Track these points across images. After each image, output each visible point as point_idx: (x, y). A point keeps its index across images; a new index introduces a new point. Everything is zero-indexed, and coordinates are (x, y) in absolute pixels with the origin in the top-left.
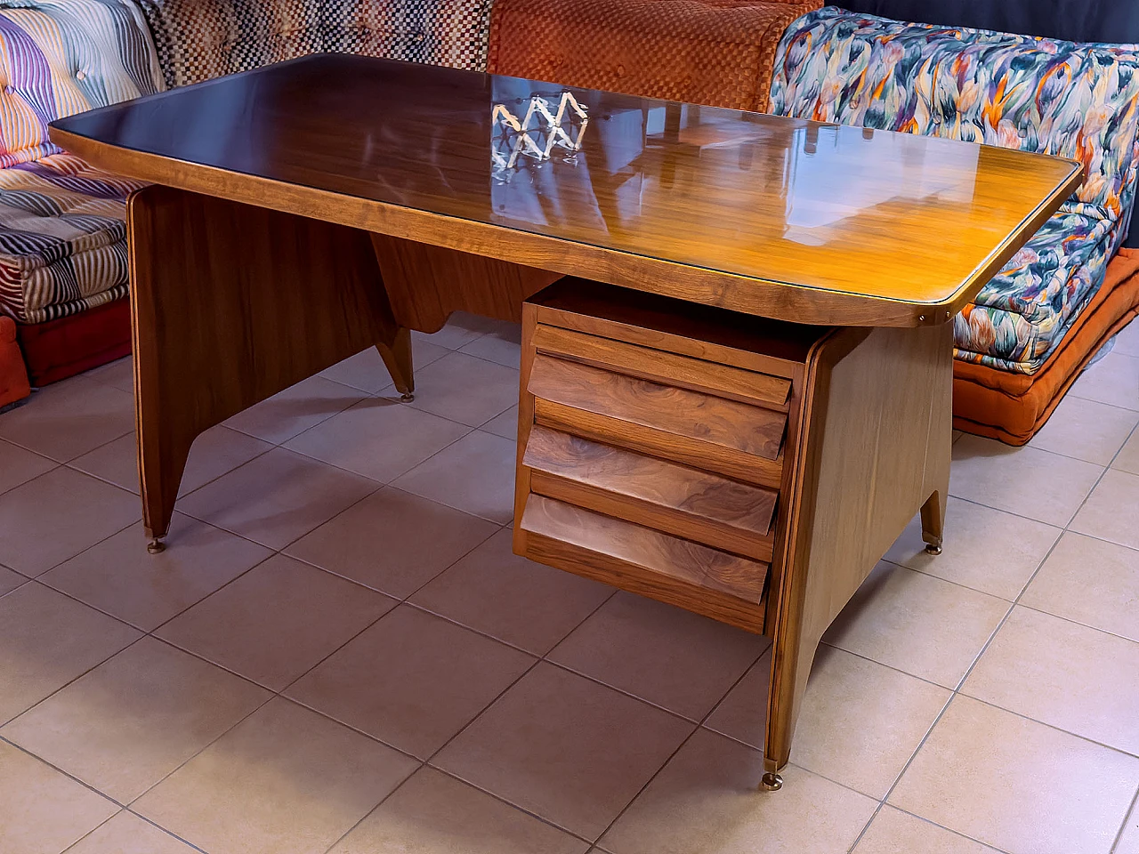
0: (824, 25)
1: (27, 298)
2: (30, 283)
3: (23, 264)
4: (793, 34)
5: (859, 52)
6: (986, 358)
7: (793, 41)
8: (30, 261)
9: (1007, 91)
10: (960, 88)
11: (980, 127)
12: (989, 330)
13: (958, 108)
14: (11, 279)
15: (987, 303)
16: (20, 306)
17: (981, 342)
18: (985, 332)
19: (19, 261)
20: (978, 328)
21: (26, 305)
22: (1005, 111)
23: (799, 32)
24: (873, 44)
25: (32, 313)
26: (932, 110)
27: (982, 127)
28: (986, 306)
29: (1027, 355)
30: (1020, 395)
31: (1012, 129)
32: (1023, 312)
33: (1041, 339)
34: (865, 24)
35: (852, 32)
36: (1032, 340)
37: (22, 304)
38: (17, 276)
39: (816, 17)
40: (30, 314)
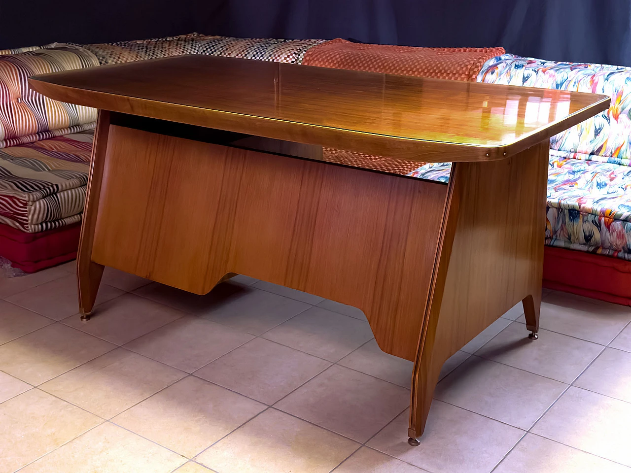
0: (506, 62)
1: (30, 217)
2: (33, 208)
3: (29, 197)
4: (486, 68)
5: (528, 77)
6: (621, 254)
7: (487, 72)
8: (33, 195)
9: (623, 97)
12: (623, 235)
14: (22, 205)
16: (24, 222)
17: (618, 243)
18: (621, 236)
19: (27, 196)
20: (615, 233)
21: (29, 221)
22: (623, 109)
23: (490, 67)
24: (537, 72)
25: (33, 226)
27: (608, 119)
28: (621, 220)
31: (627, 120)
34: (530, 62)
35: (523, 66)
37: (27, 221)
38: (25, 205)
39: (500, 59)
40: (31, 227)
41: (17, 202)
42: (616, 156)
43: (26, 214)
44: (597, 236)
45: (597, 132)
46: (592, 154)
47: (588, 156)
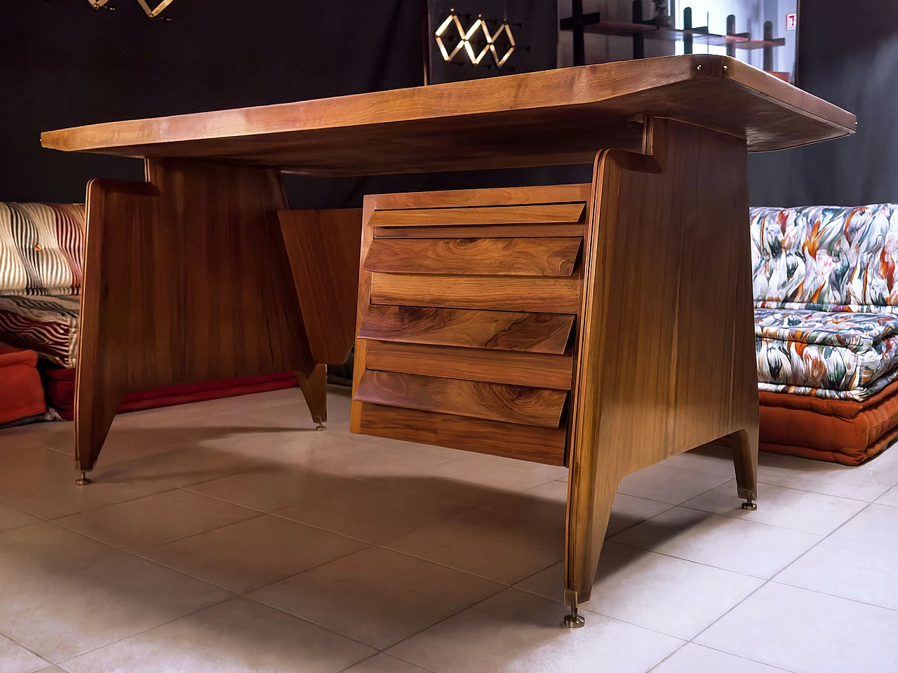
1: (71, 347)
2: (75, 336)
3: (71, 322)
6: (820, 392)
9: (821, 229)
10: (783, 230)
11: (802, 257)
12: (821, 363)
13: (783, 246)
14: (62, 331)
15: (818, 340)
16: (66, 354)
17: (814, 374)
18: (818, 365)
19: (69, 320)
20: (810, 360)
21: (70, 353)
22: (821, 243)
25: (73, 359)
26: (762, 250)
27: (803, 258)
28: (817, 344)
29: (856, 382)
30: (853, 417)
31: (827, 256)
32: (849, 344)
33: (867, 368)
36: (858, 368)
37: (67, 351)
38: (67, 331)
40: (71, 360)
41: (58, 328)
42: (815, 301)
43: (67, 342)
44: (787, 366)
45: (791, 272)
46: (786, 300)
47: (780, 304)
